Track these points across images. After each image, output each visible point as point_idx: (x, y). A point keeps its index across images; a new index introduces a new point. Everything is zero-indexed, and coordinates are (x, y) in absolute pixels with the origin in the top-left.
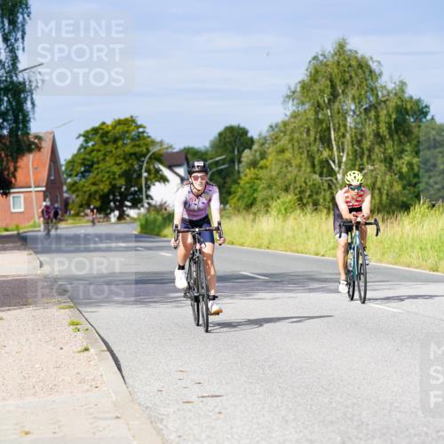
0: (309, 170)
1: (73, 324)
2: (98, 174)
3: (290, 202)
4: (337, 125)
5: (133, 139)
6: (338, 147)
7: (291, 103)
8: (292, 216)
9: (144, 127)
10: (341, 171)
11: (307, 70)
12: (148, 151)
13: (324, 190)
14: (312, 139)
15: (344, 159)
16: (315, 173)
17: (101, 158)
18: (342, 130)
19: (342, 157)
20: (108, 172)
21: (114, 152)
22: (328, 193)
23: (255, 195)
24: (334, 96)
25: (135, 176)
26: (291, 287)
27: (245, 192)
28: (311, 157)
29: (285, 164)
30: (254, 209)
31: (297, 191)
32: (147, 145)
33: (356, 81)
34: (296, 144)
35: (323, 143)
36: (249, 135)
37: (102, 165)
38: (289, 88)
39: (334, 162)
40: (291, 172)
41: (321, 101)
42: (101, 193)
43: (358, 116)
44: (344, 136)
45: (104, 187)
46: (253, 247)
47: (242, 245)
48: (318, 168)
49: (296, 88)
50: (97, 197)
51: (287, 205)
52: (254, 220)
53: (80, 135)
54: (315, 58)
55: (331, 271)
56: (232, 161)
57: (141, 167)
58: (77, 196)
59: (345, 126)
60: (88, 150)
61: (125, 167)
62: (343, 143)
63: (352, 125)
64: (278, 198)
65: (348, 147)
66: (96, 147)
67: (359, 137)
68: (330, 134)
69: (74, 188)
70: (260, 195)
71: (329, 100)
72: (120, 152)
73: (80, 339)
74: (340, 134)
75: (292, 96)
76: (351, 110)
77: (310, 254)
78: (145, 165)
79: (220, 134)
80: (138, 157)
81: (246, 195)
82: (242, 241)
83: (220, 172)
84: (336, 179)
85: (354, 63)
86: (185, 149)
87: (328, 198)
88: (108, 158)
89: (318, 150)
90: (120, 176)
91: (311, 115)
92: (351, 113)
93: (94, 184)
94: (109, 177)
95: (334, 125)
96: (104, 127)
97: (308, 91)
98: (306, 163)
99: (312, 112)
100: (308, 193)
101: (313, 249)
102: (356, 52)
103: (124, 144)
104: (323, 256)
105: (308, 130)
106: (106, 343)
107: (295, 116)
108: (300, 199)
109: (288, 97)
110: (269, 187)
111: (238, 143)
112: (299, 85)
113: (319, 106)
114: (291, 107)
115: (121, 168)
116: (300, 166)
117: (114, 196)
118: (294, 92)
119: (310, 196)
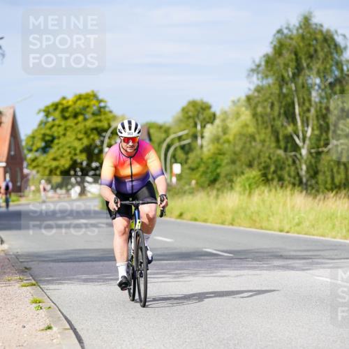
0: (273, 145)
1: (35, 302)
2: (58, 149)
3: (254, 178)
4: (302, 100)
5: (94, 114)
6: (303, 122)
7: (255, 76)
8: (257, 192)
9: (105, 102)
10: (306, 146)
11: (272, 43)
12: (110, 126)
13: (289, 165)
14: (276, 113)
15: (309, 133)
16: (279, 148)
17: (62, 132)
18: (307, 104)
19: (307, 132)
20: (69, 147)
21: (75, 127)
22: (293, 168)
23: (218, 171)
24: (299, 70)
25: (96, 151)
26: (255, 264)
27: (208, 168)
28: (276, 133)
29: (248, 139)
30: (217, 185)
31: (261, 167)
32: (108, 120)
33: (321, 54)
34: (260, 119)
35: (287, 118)
36: (213, 110)
37: (63, 140)
38: (254, 62)
39: (298, 136)
40: (254, 147)
41: (286, 75)
42: (63, 169)
43: (323, 90)
44: (308, 110)
45: (65, 163)
46: (217, 223)
47: (205, 221)
48: (282, 144)
49: (260, 61)
50: (58, 172)
51: (251, 180)
52: (217, 197)
53: (40, 111)
54: (279, 31)
55: (295, 248)
56: (195, 137)
57: (102, 142)
58: (38, 172)
59: (310, 100)
60: (49, 125)
61: (86, 142)
62: (307, 119)
63: (317, 100)
64: (243, 173)
65: (313, 122)
66: (57, 122)
67: (324, 111)
68: (294, 108)
69: (34, 164)
70: (223, 171)
71: (294, 74)
72: (81, 126)
73: (43, 318)
74: (305, 108)
75: (256, 70)
76: (316, 84)
77: (275, 230)
78: (106, 141)
79: (183, 109)
80: (100, 132)
81: (209, 171)
82: (206, 217)
83: (183, 147)
84: (301, 154)
85: (319, 37)
86: (147, 124)
87: (293, 173)
88: (68, 133)
89: (282, 125)
90: (82, 151)
91: (276, 90)
92: (316, 87)
93: (55, 159)
94: (70, 153)
95: (298, 100)
96: (64, 102)
97: (272, 64)
98: (270, 138)
99: (277, 86)
100: (272, 168)
101: (277, 225)
102: (321, 26)
103: (85, 119)
104: (288, 232)
105: (272, 105)
106: (69, 322)
107: (259, 90)
108: (265, 175)
109: (252, 70)
110: (233, 162)
111: (201, 117)
112: (264, 59)
113: (283, 79)
114: (256, 81)
115: (82, 144)
116: (263, 141)
117: (75, 172)
118: (259, 66)
119: (275, 172)
